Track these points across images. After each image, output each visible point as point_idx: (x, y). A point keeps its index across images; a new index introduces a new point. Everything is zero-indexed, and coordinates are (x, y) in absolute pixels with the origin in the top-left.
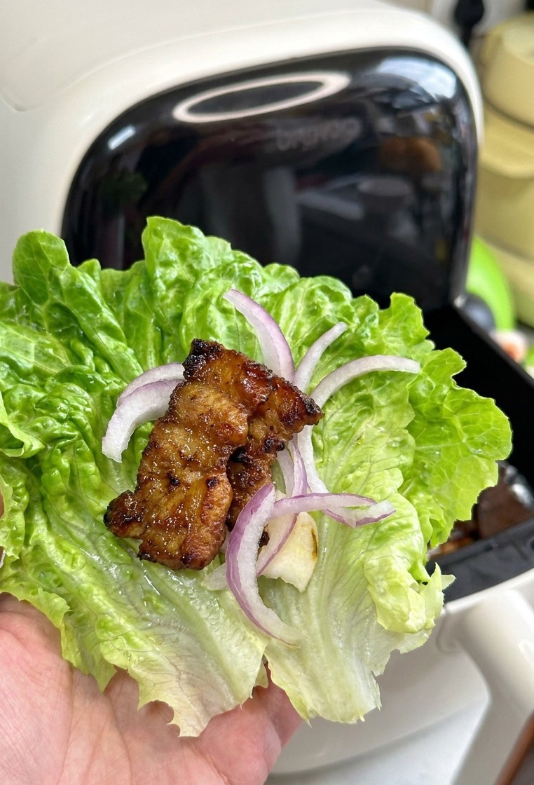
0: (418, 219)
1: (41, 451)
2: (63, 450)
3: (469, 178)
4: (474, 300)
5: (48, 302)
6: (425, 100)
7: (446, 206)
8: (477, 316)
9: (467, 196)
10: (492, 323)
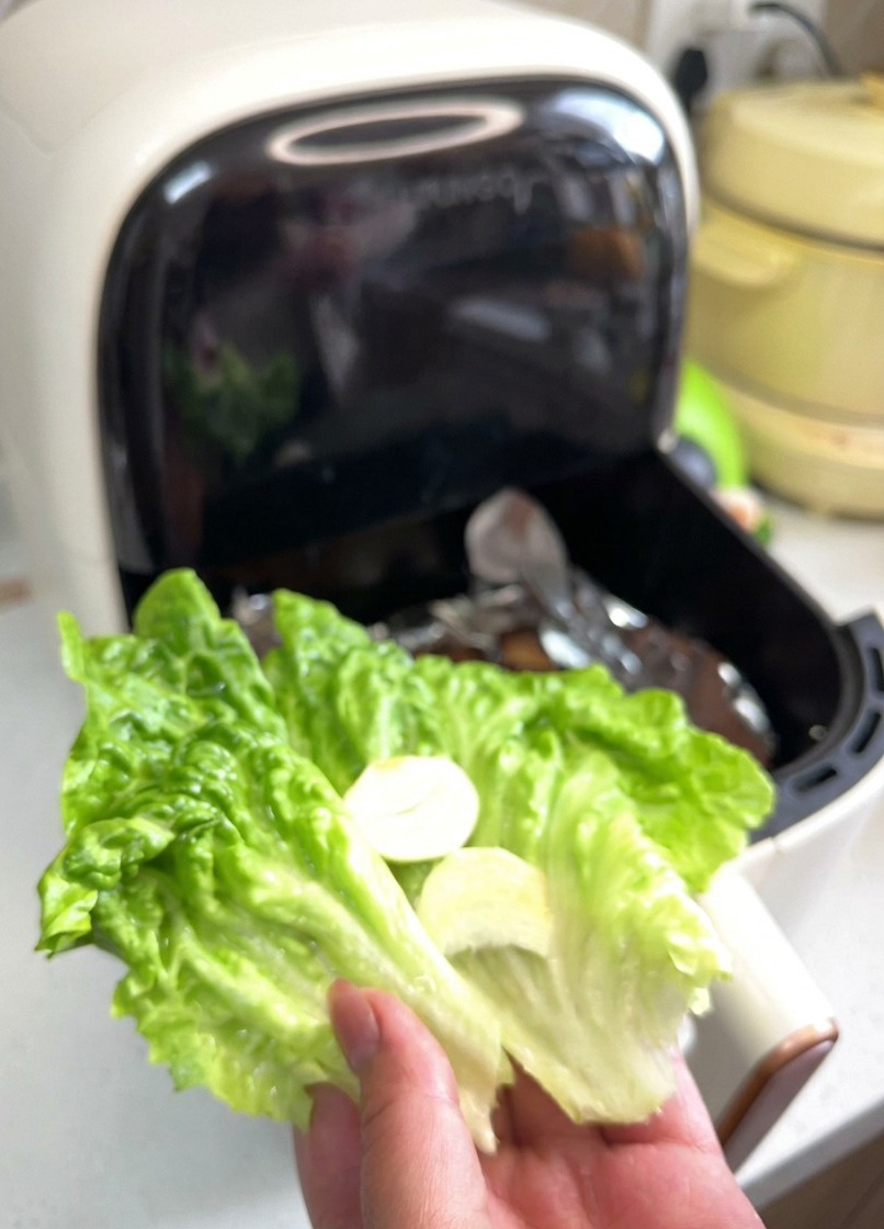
0: (611, 339)
1: (171, 845)
2: (199, 836)
3: (675, 287)
4: (688, 444)
5: (190, 656)
6: (620, 159)
7: (646, 323)
8: (694, 468)
9: (674, 311)
10: (714, 476)
